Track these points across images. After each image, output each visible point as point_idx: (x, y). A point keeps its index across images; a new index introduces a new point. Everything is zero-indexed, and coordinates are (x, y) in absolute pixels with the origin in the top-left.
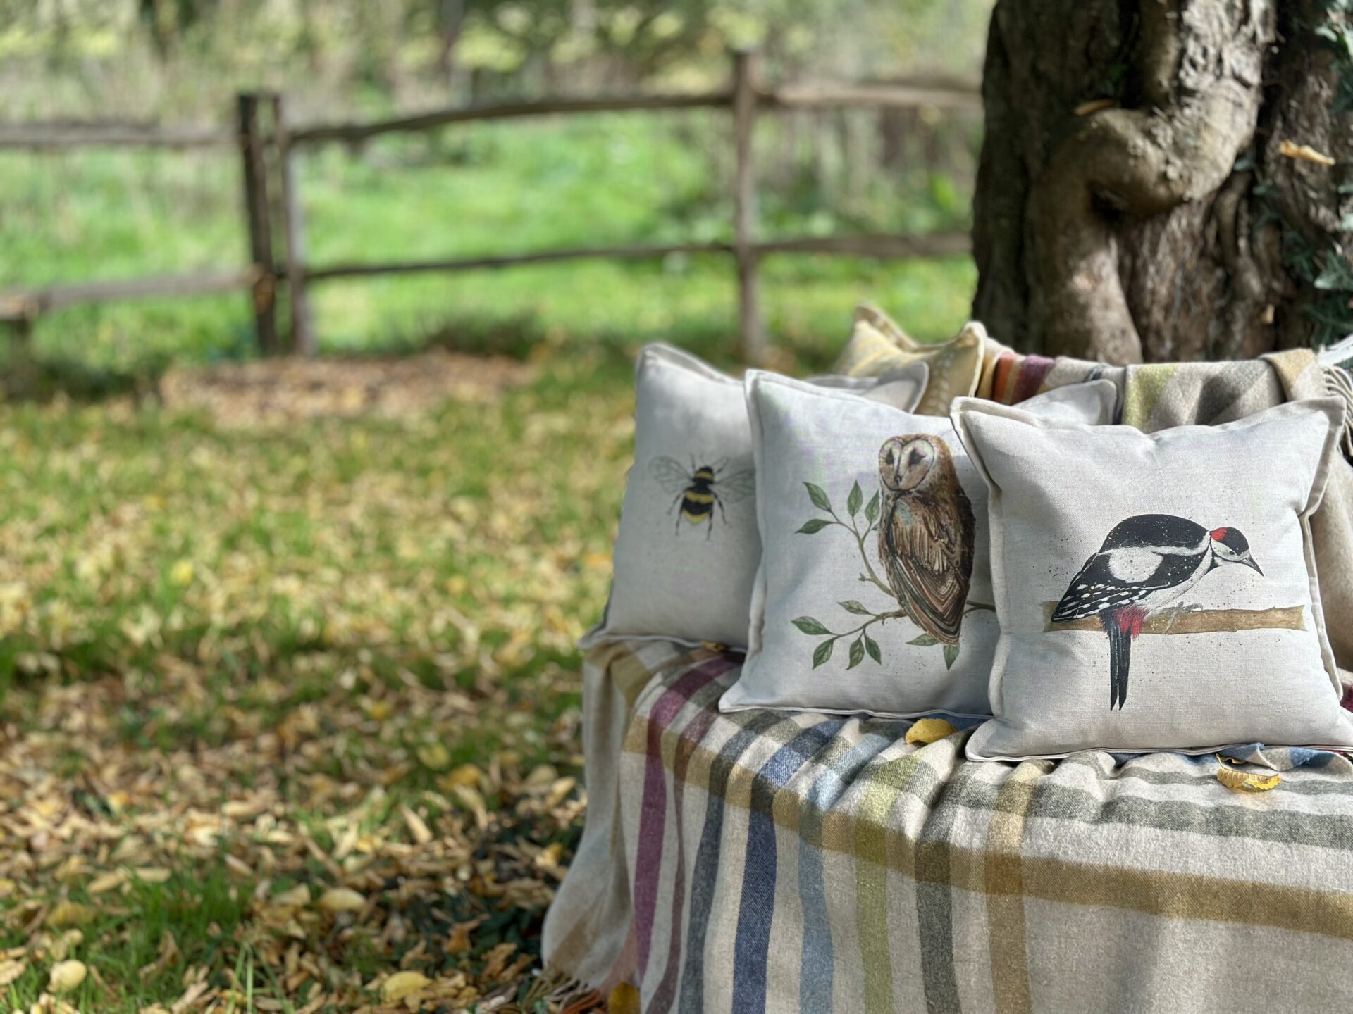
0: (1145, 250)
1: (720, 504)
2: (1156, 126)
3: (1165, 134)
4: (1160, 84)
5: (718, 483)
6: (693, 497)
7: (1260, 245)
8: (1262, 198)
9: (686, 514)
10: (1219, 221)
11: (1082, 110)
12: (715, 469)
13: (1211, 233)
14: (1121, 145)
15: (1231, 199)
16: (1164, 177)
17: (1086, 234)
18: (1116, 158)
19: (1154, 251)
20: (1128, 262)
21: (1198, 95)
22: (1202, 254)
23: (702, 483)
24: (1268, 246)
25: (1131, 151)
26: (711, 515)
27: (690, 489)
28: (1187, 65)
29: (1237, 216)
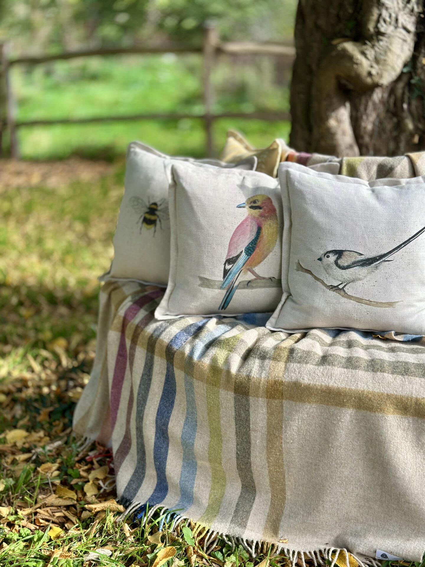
0: (362, 108)
1: (160, 221)
2: (366, 49)
3: (371, 53)
4: (369, 30)
5: (160, 211)
6: (148, 216)
7: (413, 107)
8: (414, 85)
9: (145, 225)
10: (395, 95)
11: (335, 42)
12: (159, 203)
13: (392, 101)
14: (350, 58)
15: (401, 85)
16: (370, 74)
17: (335, 100)
18: (348, 64)
19: (366, 109)
20: (354, 114)
21: (386, 35)
22: (388, 111)
23: (152, 210)
24: (417, 107)
25: (355, 61)
26: (155, 226)
27: (147, 213)
28: (382, 21)
29: (403, 93)
